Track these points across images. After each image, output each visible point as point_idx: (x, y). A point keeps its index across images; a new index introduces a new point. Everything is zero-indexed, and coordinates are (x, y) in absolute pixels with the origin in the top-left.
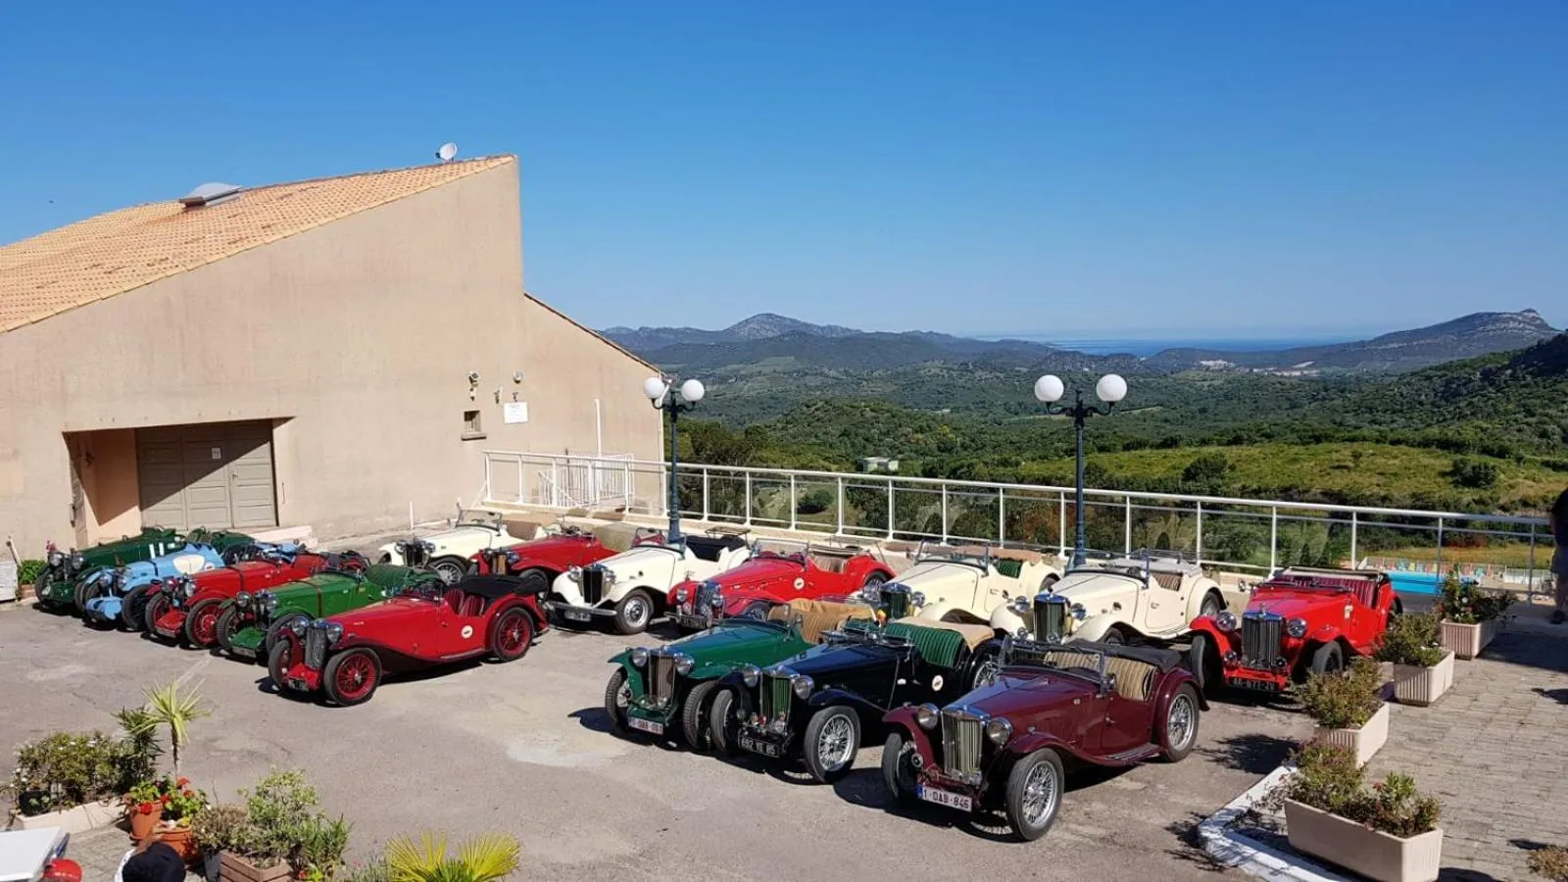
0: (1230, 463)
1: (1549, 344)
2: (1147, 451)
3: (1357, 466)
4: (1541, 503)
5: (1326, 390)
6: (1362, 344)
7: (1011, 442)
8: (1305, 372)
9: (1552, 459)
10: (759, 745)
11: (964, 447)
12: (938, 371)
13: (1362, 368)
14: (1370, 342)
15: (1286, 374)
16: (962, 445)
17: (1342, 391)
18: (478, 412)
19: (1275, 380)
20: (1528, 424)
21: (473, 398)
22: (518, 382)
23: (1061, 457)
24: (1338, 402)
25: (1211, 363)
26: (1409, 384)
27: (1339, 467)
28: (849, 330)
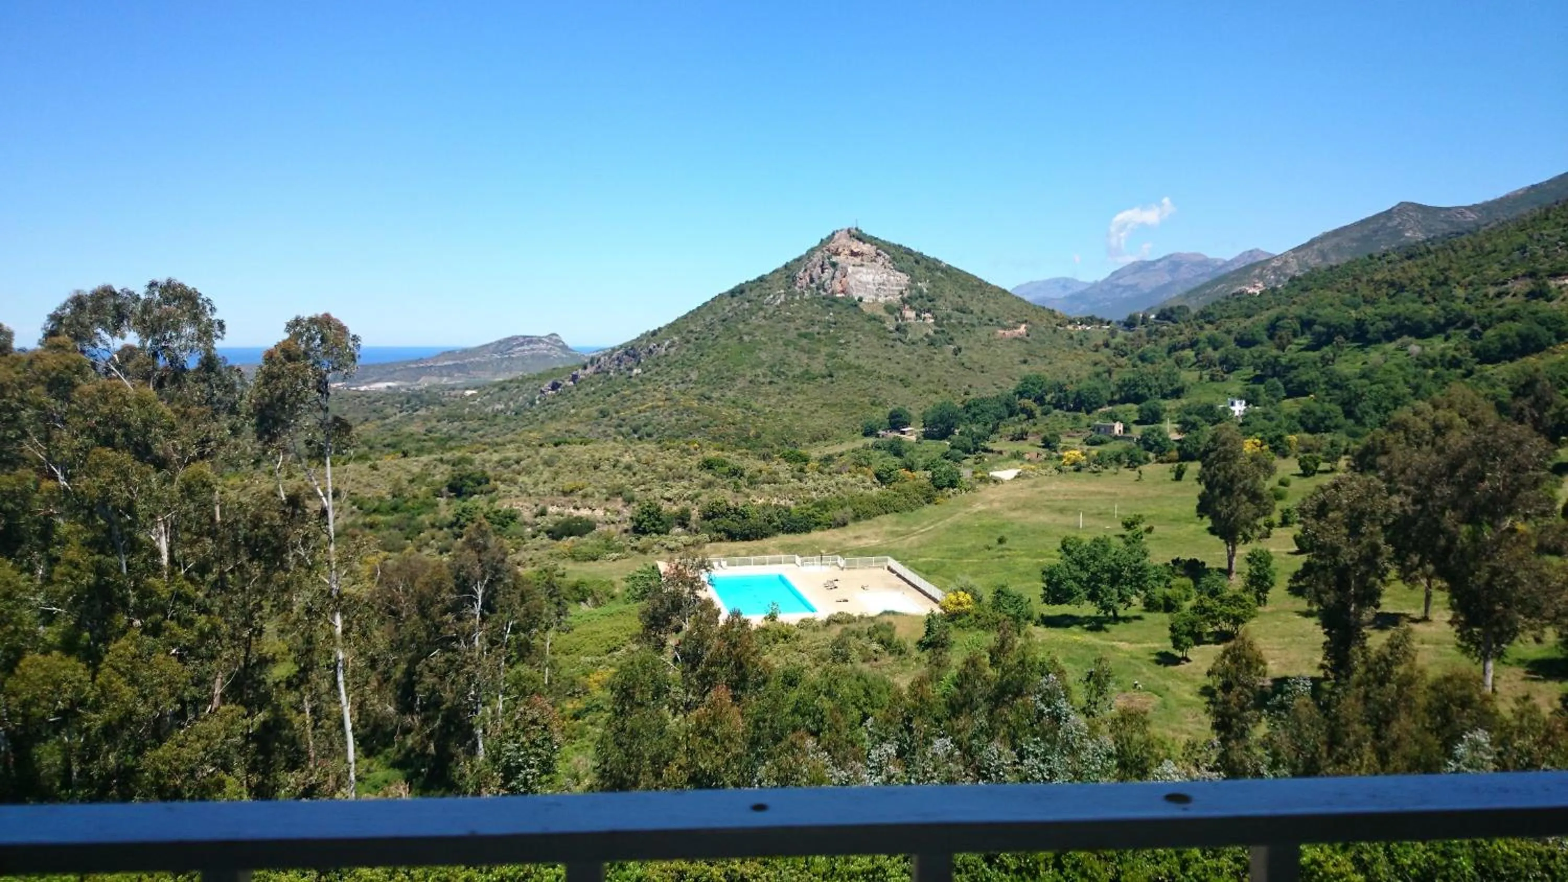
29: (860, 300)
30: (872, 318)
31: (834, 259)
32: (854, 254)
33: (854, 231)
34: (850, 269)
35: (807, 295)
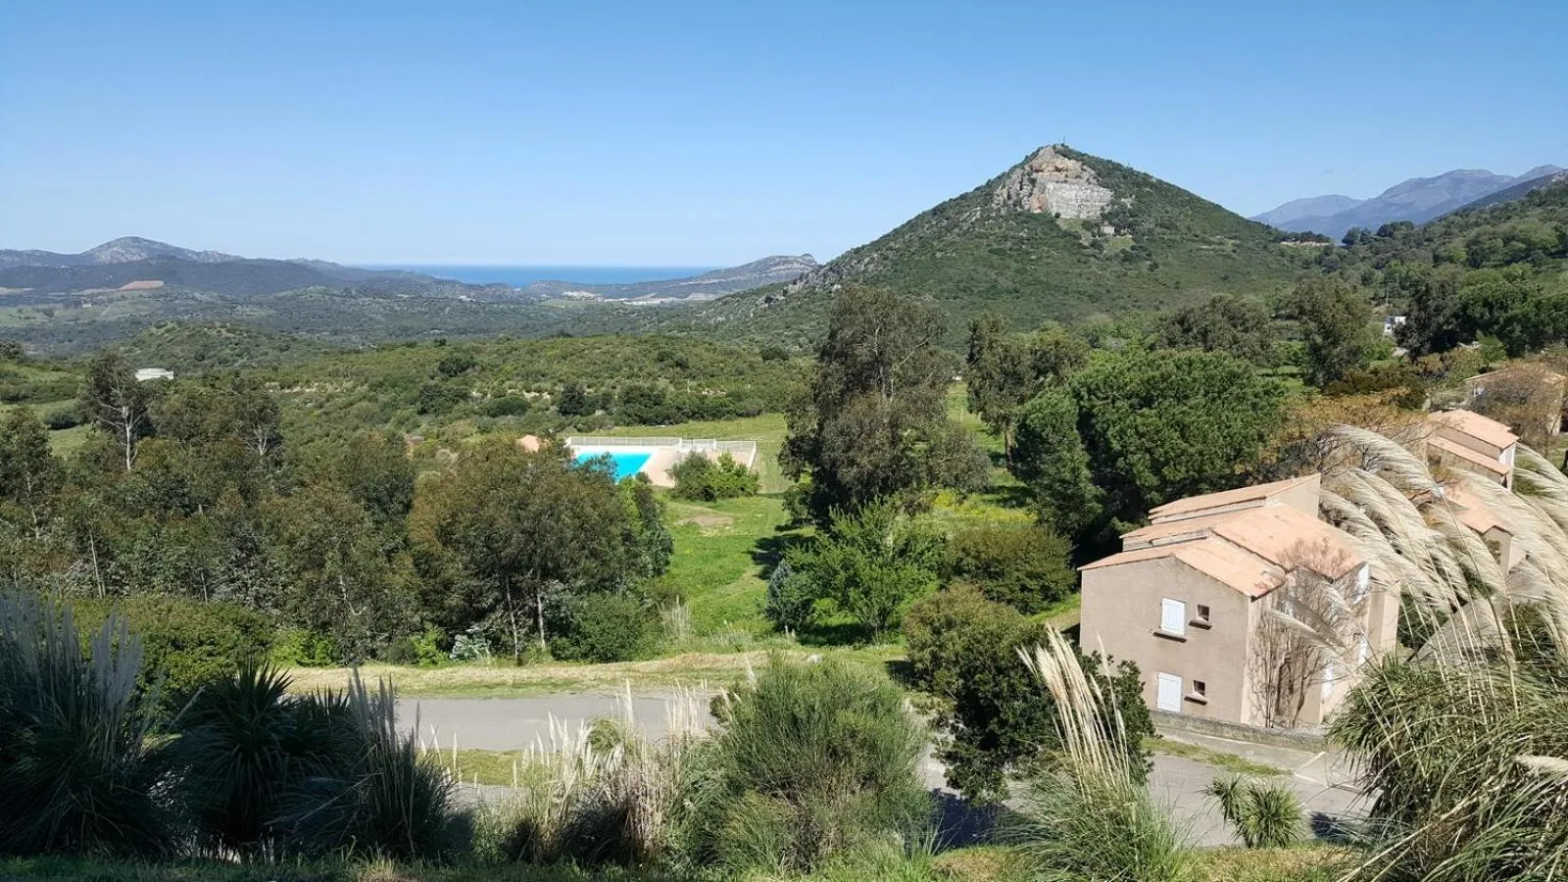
8: (649, 302)
12: (319, 296)
15: (634, 303)
25: (575, 294)
29: (1058, 216)
30: (1067, 234)
31: (1034, 175)
32: (1058, 170)
33: (1059, 147)
34: (1051, 186)
35: (1003, 212)
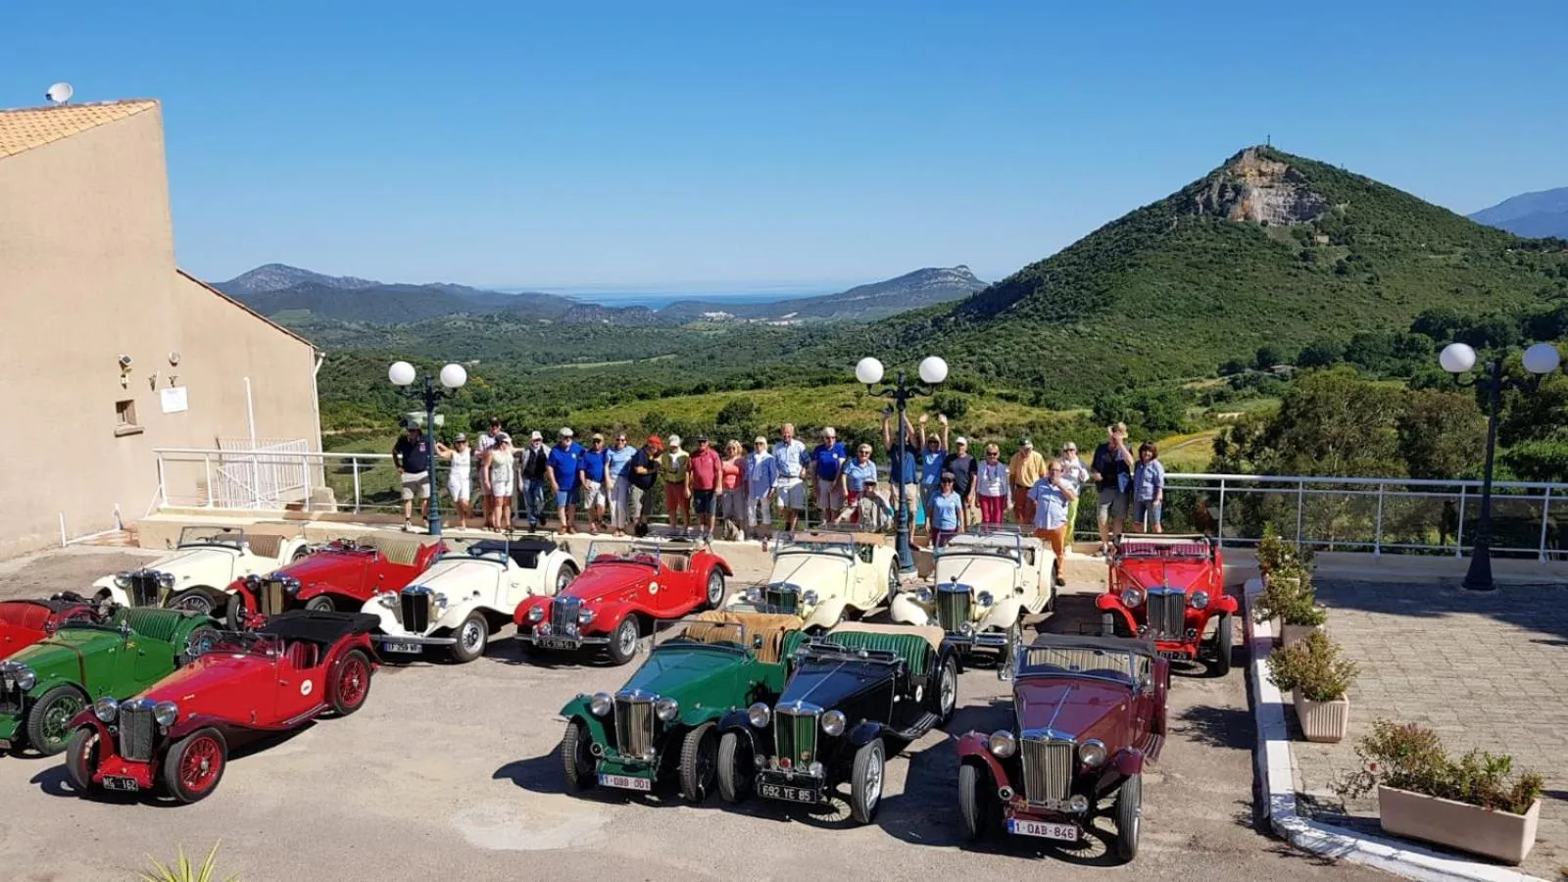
0: (756, 406)
1: (981, 295)
2: (683, 398)
3: (859, 404)
4: (1002, 430)
5: (811, 337)
6: (836, 296)
7: (545, 392)
8: (792, 322)
9: (1004, 391)
10: (789, 792)
11: (500, 397)
12: (463, 323)
13: (839, 317)
14: (842, 295)
15: (777, 323)
16: (497, 395)
17: (824, 338)
18: (131, 401)
19: (768, 329)
20: (970, 362)
21: (125, 386)
22: (174, 364)
23: (606, 406)
24: (821, 347)
25: (713, 314)
26: (877, 330)
27: (844, 406)
28: (368, 282)
29: (1264, 224)
30: (1275, 244)
31: (1237, 181)
32: (1262, 174)
33: (1264, 149)
34: (1255, 192)
35: (1203, 221)
